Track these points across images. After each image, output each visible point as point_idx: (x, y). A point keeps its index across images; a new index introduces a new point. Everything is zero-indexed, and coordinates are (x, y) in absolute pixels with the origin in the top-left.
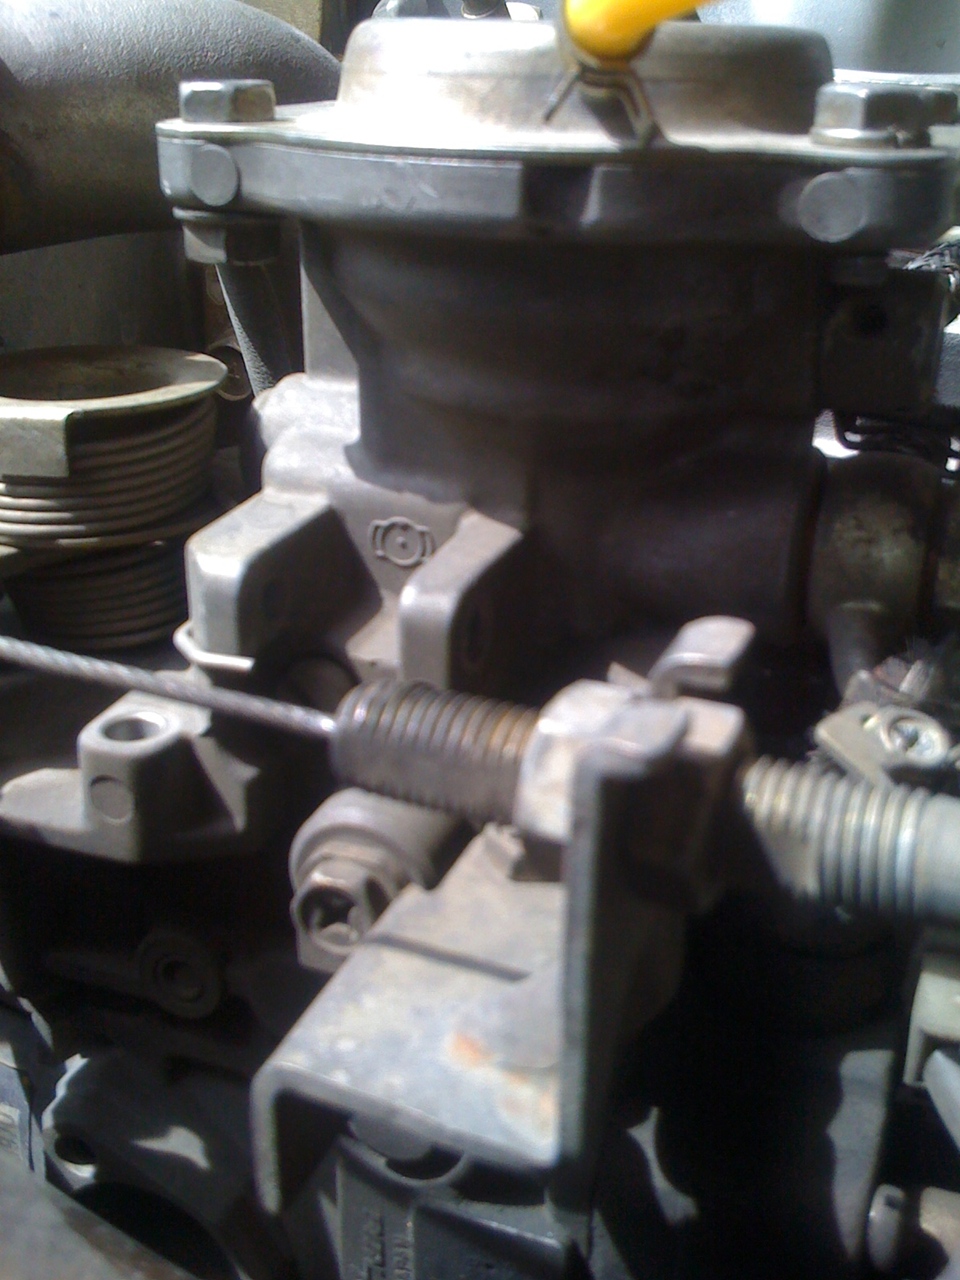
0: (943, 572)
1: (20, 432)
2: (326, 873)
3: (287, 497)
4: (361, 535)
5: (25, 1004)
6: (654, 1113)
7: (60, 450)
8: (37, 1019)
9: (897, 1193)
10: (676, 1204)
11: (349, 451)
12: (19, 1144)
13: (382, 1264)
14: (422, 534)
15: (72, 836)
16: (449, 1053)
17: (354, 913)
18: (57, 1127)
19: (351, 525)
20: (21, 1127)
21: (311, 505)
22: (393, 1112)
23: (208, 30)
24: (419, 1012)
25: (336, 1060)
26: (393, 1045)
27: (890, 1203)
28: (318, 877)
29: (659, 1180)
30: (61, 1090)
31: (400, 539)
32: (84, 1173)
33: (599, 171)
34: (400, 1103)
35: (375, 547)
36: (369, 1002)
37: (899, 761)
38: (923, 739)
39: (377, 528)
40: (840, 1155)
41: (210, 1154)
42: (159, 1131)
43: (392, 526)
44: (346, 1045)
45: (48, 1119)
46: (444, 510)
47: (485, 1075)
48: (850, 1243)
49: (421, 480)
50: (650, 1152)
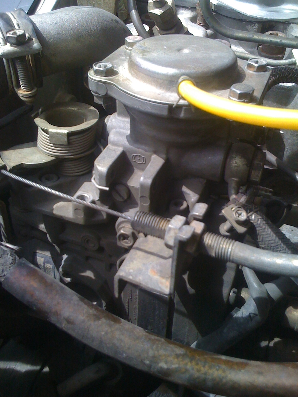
0: (253, 172)
1: (57, 135)
2: (124, 231)
3: (114, 147)
4: (130, 156)
5: (54, 245)
6: (188, 272)
7: (66, 139)
8: (56, 247)
9: (236, 290)
10: (191, 291)
11: (127, 136)
12: (52, 272)
13: (131, 298)
14: (143, 158)
15: (70, 219)
16: (150, 273)
17: (129, 238)
18: (63, 271)
19: (128, 154)
20: (53, 268)
21: (119, 150)
22: (140, 284)
23: (92, 23)
24: (144, 264)
25: (130, 274)
26: (140, 271)
27: (234, 292)
28: (122, 231)
29: (188, 286)
30: (63, 263)
31: (139, 158)
32: (68, 280)
33: (184, 108)
34: (142, 282)
35: (133, 159)
36: (135, 262)
37: (237, 220)
38: (242, 215)
39: (134, 155)
40: (225, 282)
41: (95, 276)
42: (84, 271)
43: (137, 155)
44: (131, 271)
45: (61, 269)
46: (149, 154)
47: (157, 277)
48: (225, 300)
49: (143, 147)
50: (187, 281)
